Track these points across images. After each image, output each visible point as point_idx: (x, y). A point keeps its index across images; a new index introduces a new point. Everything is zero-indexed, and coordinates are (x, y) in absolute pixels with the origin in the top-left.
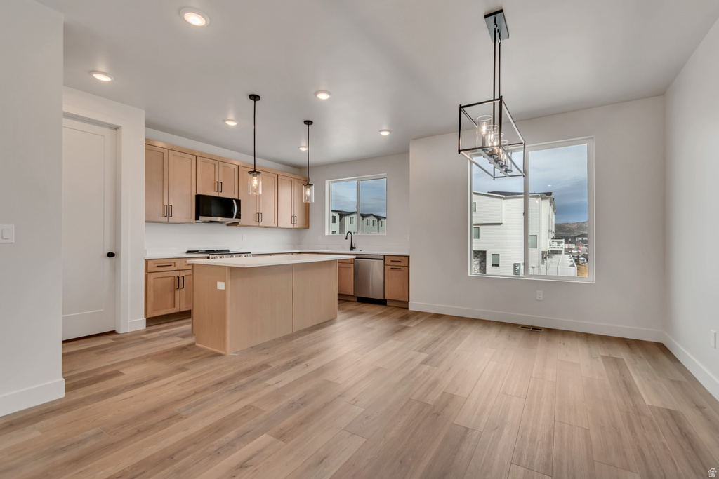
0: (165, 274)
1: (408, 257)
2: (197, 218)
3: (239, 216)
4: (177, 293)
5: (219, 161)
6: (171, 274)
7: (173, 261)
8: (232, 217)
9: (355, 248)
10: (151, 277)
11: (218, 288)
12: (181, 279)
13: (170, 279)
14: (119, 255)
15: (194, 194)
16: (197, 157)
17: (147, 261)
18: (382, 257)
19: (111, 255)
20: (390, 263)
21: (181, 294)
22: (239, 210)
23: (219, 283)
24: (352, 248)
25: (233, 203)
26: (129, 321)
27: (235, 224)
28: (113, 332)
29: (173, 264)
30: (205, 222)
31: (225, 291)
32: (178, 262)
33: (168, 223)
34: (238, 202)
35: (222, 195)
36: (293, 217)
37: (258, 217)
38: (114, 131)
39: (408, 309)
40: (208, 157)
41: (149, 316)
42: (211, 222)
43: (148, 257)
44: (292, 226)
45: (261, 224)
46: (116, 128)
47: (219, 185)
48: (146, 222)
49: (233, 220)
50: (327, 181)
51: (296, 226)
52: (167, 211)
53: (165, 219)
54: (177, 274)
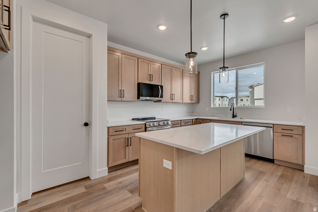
0: (120, 137)
1: (303, 127)
2: (138, 98)
3: (162, 97)
4: (127, 148)
5: (151, 61)
6: (123, 136)
7: (125, 127)
8: (158, 97)
9: (236, 116)
10: (111, 138)
11: (165, 166)
12: (130, 139)
13: (122, 139)
14: (91, 124)
15: (137, 82)
16: (138, 58)
17: (108, 128)
18: (272, 126)
19: (86, 124)
20: (280, 130)
21: (130, 149)
22: (162, 92)
23: (165, 161)
24: (234, 116)
25: (159, 88)
26: (97, 171)
27: (160, 101)
28: (88, 178)
29: (124, 130)
30: (142, 100)
31: (172, 171)
32: (127, 128)
33: (122, 101)
34: (162, 87)
35: (152, 83)
36: (191, 96)
37: (172, 96)
38: (88, 39)
39: (303, 171)
40: (144, 59)
41: (110, 166)
42: (146, 100)
43: (109, 125)
44: (190, 102)
45: (174, 101)
46: (89, 36)
47: (151, 77)
48: (108, 101)
49: (159, 99)
50: (212, 73)
51: (193, 102)
52: (121, 94)
53: (120, 99)
54: (127, 136)
